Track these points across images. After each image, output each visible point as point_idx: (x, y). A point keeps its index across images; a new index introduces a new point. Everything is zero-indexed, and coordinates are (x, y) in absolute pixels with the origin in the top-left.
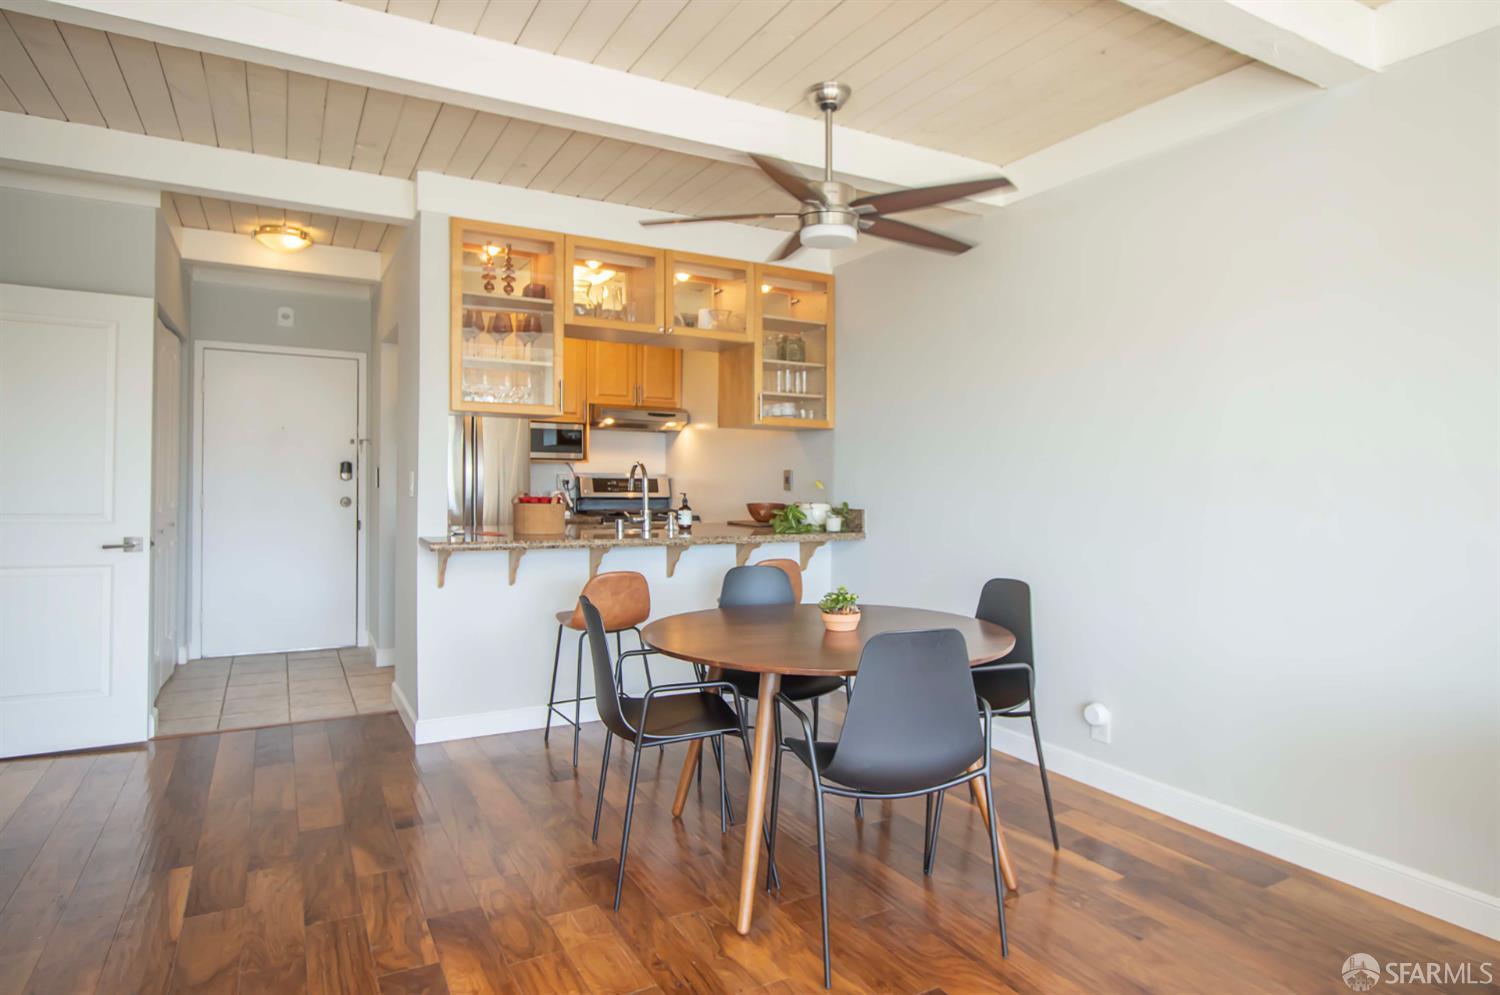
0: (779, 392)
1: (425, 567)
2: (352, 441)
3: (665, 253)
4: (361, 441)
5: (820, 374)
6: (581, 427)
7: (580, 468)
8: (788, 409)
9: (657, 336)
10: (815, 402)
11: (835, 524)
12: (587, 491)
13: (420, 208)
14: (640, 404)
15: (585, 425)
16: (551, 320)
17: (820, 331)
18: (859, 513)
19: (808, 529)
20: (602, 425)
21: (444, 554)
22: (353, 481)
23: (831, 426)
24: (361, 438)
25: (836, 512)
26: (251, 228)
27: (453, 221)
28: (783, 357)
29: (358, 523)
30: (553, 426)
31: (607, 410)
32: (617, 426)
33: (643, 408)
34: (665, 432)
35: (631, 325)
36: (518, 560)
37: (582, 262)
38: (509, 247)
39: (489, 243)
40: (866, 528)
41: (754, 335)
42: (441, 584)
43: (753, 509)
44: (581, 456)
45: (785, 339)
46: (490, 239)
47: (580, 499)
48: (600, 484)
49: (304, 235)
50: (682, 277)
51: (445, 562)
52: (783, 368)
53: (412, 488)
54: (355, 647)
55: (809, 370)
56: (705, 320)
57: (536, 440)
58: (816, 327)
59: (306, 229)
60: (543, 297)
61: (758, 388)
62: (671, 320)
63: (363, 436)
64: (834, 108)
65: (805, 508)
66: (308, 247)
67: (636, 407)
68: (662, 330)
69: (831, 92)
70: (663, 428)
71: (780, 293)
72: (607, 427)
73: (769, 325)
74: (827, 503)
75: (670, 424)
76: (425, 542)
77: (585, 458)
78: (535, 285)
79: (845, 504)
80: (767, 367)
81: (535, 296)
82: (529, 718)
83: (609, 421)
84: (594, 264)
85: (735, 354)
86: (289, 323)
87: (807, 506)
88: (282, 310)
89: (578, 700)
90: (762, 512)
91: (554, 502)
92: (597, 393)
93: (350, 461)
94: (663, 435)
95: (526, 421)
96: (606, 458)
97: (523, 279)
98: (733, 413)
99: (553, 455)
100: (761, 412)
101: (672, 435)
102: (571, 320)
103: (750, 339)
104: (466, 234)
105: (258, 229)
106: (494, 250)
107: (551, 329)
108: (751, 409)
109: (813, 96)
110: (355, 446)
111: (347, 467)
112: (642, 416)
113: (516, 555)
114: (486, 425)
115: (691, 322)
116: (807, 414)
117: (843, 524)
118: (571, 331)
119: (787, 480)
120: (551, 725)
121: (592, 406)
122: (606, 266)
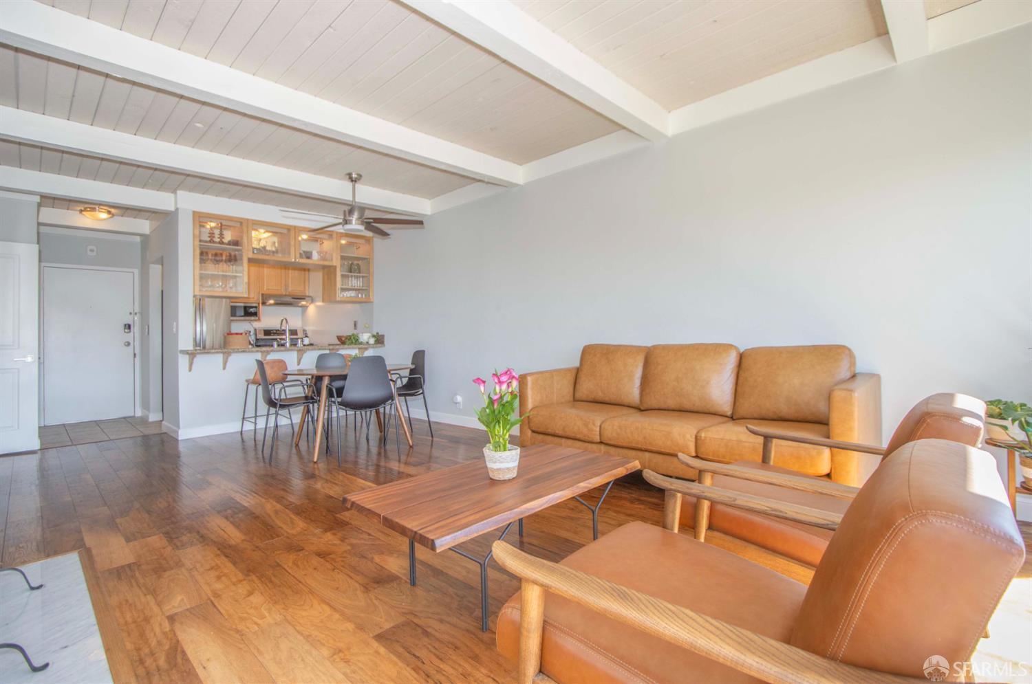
0: (350, 287)
1: (183, 361)
2: (131, 313)
3: (295, 227)
4: (136, 314)
5: (368, 279)
6: (257, 305)
7: (257, 325)
8: (352, 294)
9: (292, 263)
10: (365, 289)
11: (372, 341)
12: (261, 336)
13: (178, 206)
14: (287, 293)
15: (259, 304)
16: (241, 255)
17: (367, 261)
18: (383, 336)
19: (361, 343)
20: (268, 304)
21: (192, 355)
22: (131, 334)
23: (372, 300)
24: (136, 311)
25: (374, 336)
26: (79, 208)
27: (194, 213)
28: (351, 272)
29: (135, 355)
30: (242, 305)
31: (271, 296)
32: (277, 304)
33: (289, 296)
34: (301, 307)
35: (280, 257)
36: (227, 359)
37: (256, 230)
38: (221, 224)
39: (211, 221)
40: (385, 343)
41: (336, 262)
42: (190, 370)
43: (339, 338)
44: (257, 318)
45: (352, 264)
46: (210, 219)
47: (257, 340)
48: (267, 332)
49: (109, 212)
50: (305, 237)
51: (193, 359)
52: (352, 276)
53: (175, 330)
54: (134, 417)
55: (363, 277)
56: (315, 256)
57: (233, 311)
58: (365, 259)
59: (110, 210)
60: (238, 246)
61: (339, 285)
62: (298, 255)
63: (137, 310)
64: (356, 181)
65: (360, 336)
66: (111, 217)
67: (286, 295)
68: (293, 260)
69: (354, 176)
70: (300, 305)
71: (350, 244)
72: (271, 305)
73: (343, 258)
74: (369, 333)
75: (304, 303)
76: (183, 352)
77: (259, 320)
78: (233, 240)
79: (378, 333)
80: (343, 276)
81: (233, 245)
82: (233, 427)
83: (272, 302)
84: (262, 231)
85: (329, 271)
86: (94, 254)
87: (361, 334)
88: (91, 247)
89: (256, 417)
90: (343, 339)
91: (244, 334)
92: (265, 288)
93: (130, 323)
94: (300, 309)
95: (228, 300)
96: (270, 318)
97: (228, 236)
98: (329, 295)
99: (243, 318)
100: (341, 295)
101: (305, 307)
102: (251, 255)
103: (335, 264)
104: (200, 218)
105: (83, 209)
106: (213, 224)
107: (242, 259)
108: (335, 294)
109: (348, 177)
110: (132, 316)
111: (128, 327)
112: (289, 299)
113: (227, 355)
114: (207, 302)
115: (308, 255)
116: (362, 295)
117: (376, 341)
118: (250, 260)
119: (355, 325)
120: (244, 430)
121: (263, 295)
122: (267, 231)
